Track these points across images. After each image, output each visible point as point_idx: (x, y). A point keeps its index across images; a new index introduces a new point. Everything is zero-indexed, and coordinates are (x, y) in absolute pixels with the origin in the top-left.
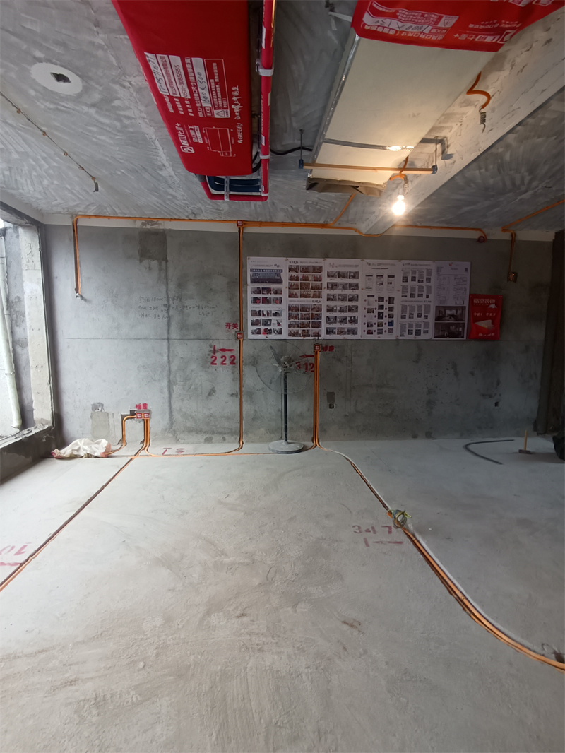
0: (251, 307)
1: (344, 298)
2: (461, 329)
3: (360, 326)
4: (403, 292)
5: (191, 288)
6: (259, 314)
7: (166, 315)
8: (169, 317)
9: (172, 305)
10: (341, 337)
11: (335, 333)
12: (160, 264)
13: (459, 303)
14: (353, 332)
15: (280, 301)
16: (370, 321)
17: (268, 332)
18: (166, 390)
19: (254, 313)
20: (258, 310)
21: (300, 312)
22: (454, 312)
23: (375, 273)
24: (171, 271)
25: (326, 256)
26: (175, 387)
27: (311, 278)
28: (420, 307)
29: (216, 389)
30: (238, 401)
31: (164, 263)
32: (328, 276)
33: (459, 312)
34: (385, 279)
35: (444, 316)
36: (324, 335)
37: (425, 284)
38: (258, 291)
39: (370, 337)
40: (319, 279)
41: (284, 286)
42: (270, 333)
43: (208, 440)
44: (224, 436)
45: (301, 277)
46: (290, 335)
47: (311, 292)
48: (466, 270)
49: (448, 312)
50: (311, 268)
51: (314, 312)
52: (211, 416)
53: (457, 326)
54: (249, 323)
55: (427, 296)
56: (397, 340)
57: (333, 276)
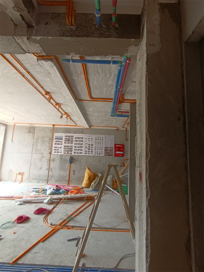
0: (54, 145)
1: (79, 144)
2: (112, 154)
3: (83, 152)
4: (95, 143)
5: (40, 140)
6: (56, 147)
7: (32, 147)
8: (33, 147)
9: (34, 145)
10: (78, 154)
11: (76, 153)
12: (33, 134)
13: (111, 146)
14: (81, 153)
15: (62, 144)
16: (86, 150)
17: (58, 152)
18: (29, 167)
19: (55, 147)
20: (56, 146)
21: (67, 147)
22: (110, 149)
23: (88, 138)
24: (35, 136)
25: (75, 133)
26: (32, 166)
27: (70, 139)
28: (100, 147)
29: (42, 167)
30: (48, 171)
31: (34, 134)
32: (75, 138)
33: (111, 149)
34: (91, 139)
35: (107, 150)
36: (73, 154)
37: (101, 141)
38: (56, 142)
39: (86, 155)
40: (73, 139)
41: (63, 141)
42: (59, 153)
43: (38, 182)
44: (43, 181)
45: (68, 138)
46: (64, 153)
47: (70, 142)
48: (113, 137)
49: (108, 149)
50: (71, 136)
51: (71, 148)
52: (40, 175)
53: (111, 153)
54: (53, 150)
55: (102, 144)
56: (94, 156)
57: (76, 138)
